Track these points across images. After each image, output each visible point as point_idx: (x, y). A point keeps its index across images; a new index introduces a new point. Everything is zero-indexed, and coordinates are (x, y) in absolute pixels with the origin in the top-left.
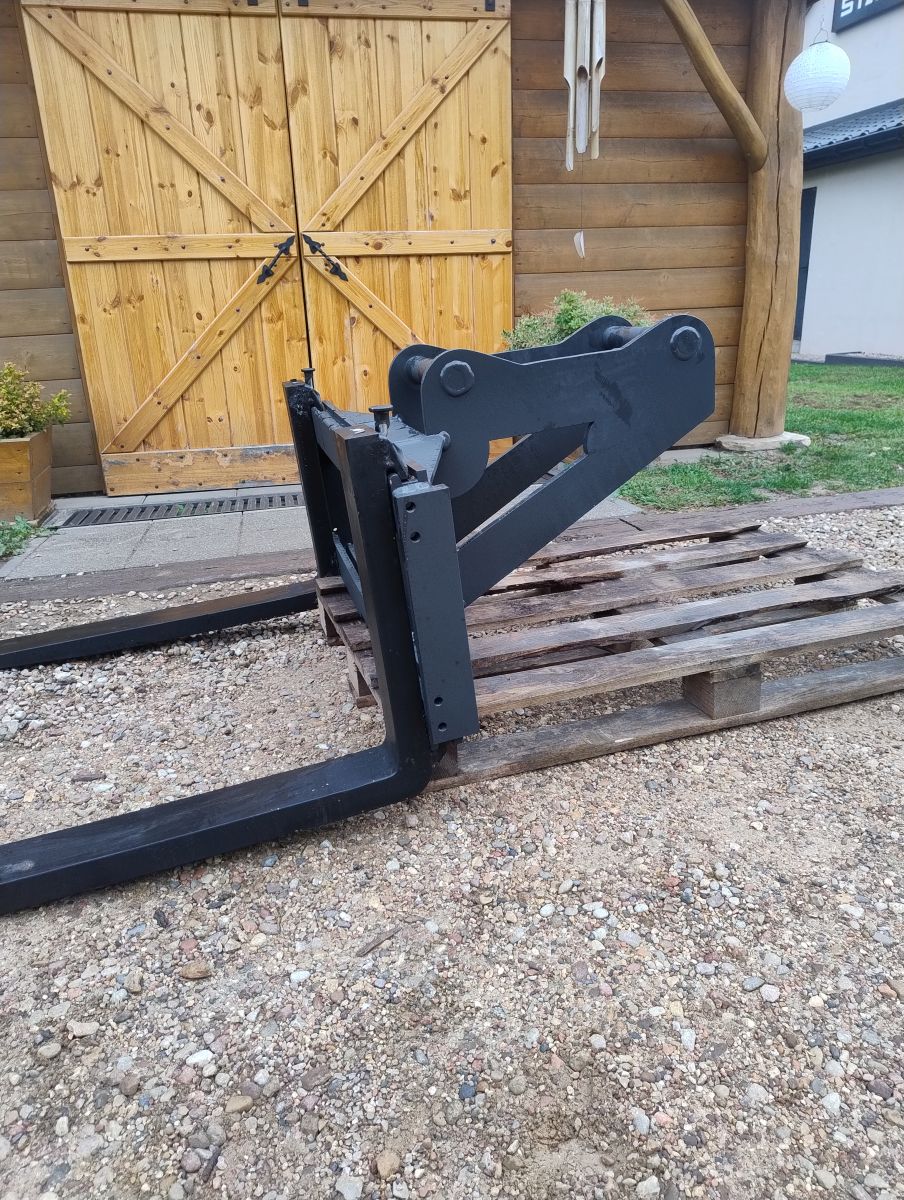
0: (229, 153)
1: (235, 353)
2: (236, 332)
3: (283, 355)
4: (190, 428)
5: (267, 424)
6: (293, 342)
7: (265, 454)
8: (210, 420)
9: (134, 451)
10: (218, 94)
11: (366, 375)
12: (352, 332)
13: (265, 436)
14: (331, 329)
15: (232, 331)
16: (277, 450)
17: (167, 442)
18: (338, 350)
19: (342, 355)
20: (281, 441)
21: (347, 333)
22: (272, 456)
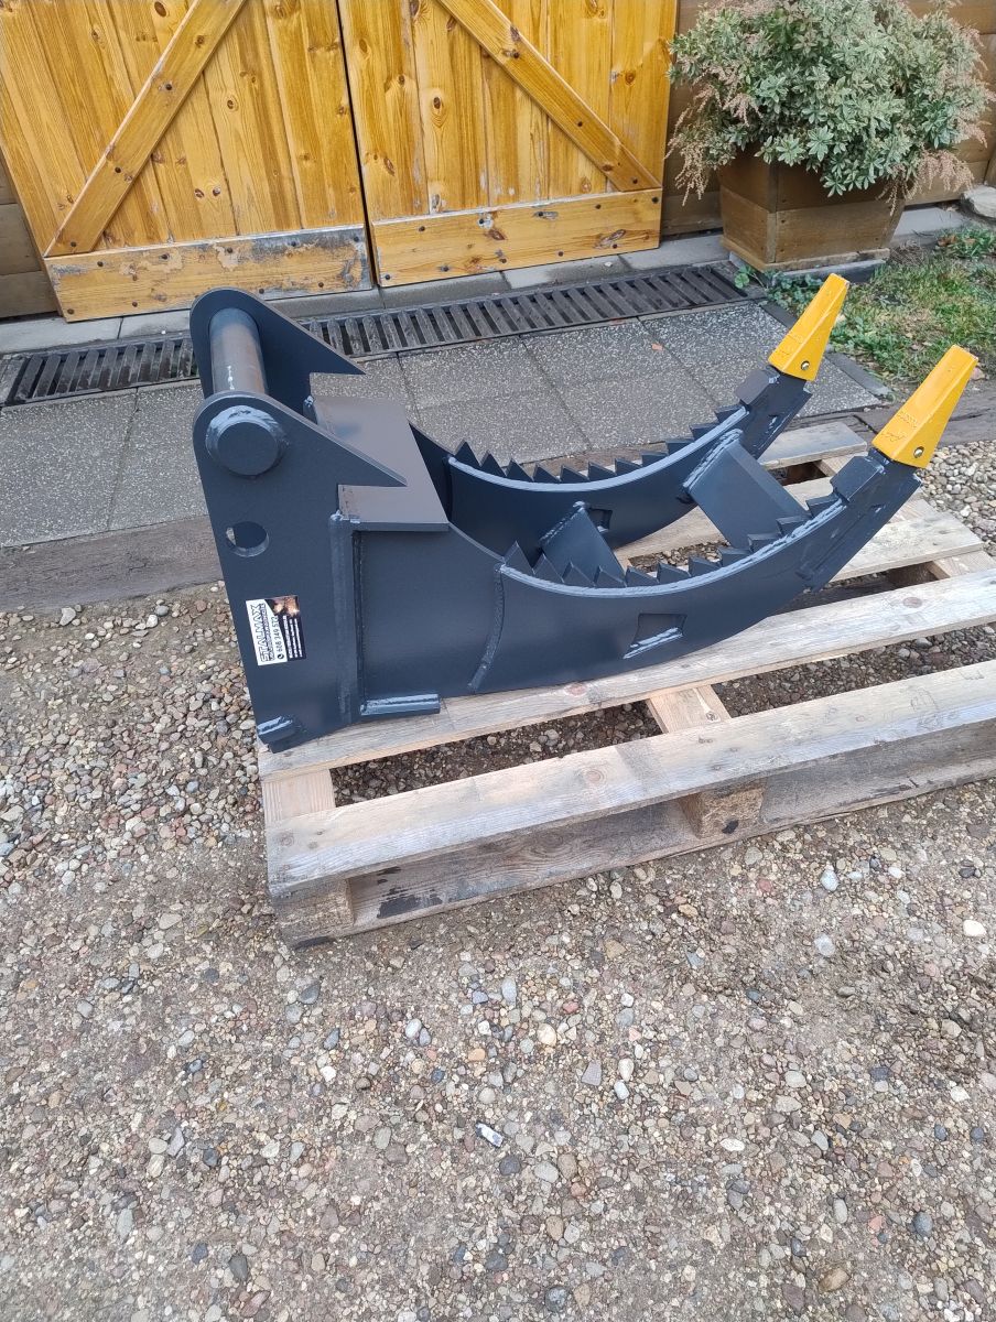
1: (227, 77)
2: (224, 37)
3: (304, 78)
4: (171, 208)
5: (289, 196)
6: (318, 52)
7: (291, 248)
8: (199, 193)
9: (93, 250)
11: (437, 106)
12: (413, 27)
13: (287, 217)
14: (378, 25)
15: (218, 38)
16: (307, 239)
17: (140, 234)
18: (392, 65)
19: (399, 70)
20: (312, 224)
21: (406, 32)
22: (301, 250)
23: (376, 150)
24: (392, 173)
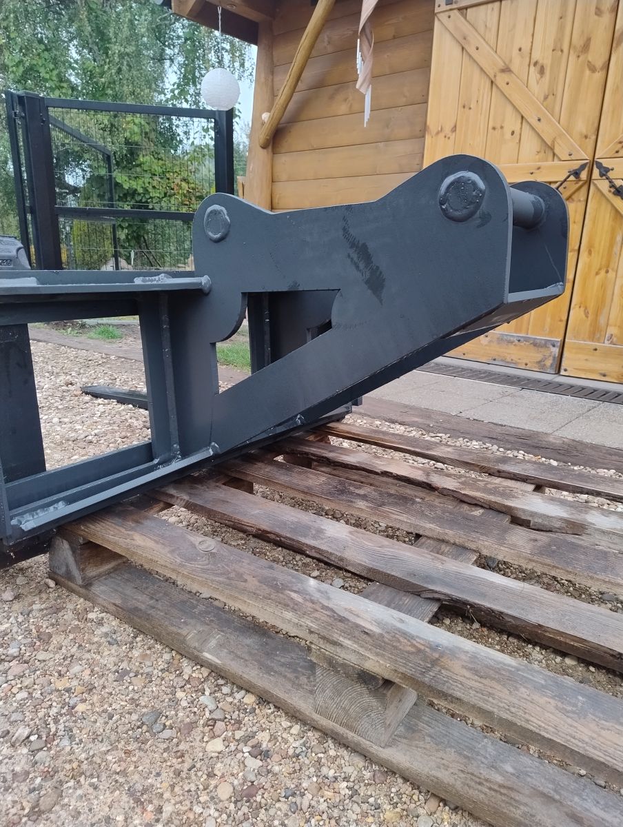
0: (551, 97)
7: (517, 342)
10: (553, 50)
14: (601, 243)
16: (527, 339)
18: (604, 262)
19: (607, 267)
20: (533, 333)
21: (616, 250)
22: (522, 344)
23: (581, 303)
24: (587, 317)
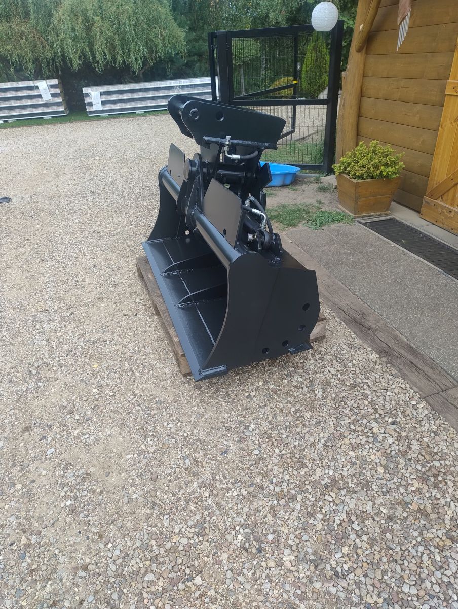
9: (436, 200)
17: (449, 201)
